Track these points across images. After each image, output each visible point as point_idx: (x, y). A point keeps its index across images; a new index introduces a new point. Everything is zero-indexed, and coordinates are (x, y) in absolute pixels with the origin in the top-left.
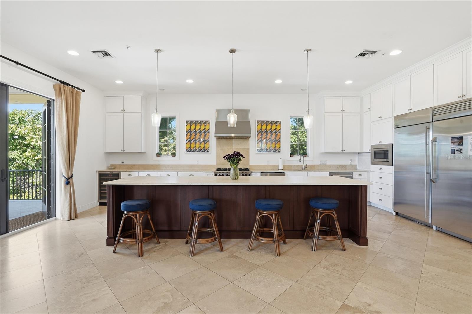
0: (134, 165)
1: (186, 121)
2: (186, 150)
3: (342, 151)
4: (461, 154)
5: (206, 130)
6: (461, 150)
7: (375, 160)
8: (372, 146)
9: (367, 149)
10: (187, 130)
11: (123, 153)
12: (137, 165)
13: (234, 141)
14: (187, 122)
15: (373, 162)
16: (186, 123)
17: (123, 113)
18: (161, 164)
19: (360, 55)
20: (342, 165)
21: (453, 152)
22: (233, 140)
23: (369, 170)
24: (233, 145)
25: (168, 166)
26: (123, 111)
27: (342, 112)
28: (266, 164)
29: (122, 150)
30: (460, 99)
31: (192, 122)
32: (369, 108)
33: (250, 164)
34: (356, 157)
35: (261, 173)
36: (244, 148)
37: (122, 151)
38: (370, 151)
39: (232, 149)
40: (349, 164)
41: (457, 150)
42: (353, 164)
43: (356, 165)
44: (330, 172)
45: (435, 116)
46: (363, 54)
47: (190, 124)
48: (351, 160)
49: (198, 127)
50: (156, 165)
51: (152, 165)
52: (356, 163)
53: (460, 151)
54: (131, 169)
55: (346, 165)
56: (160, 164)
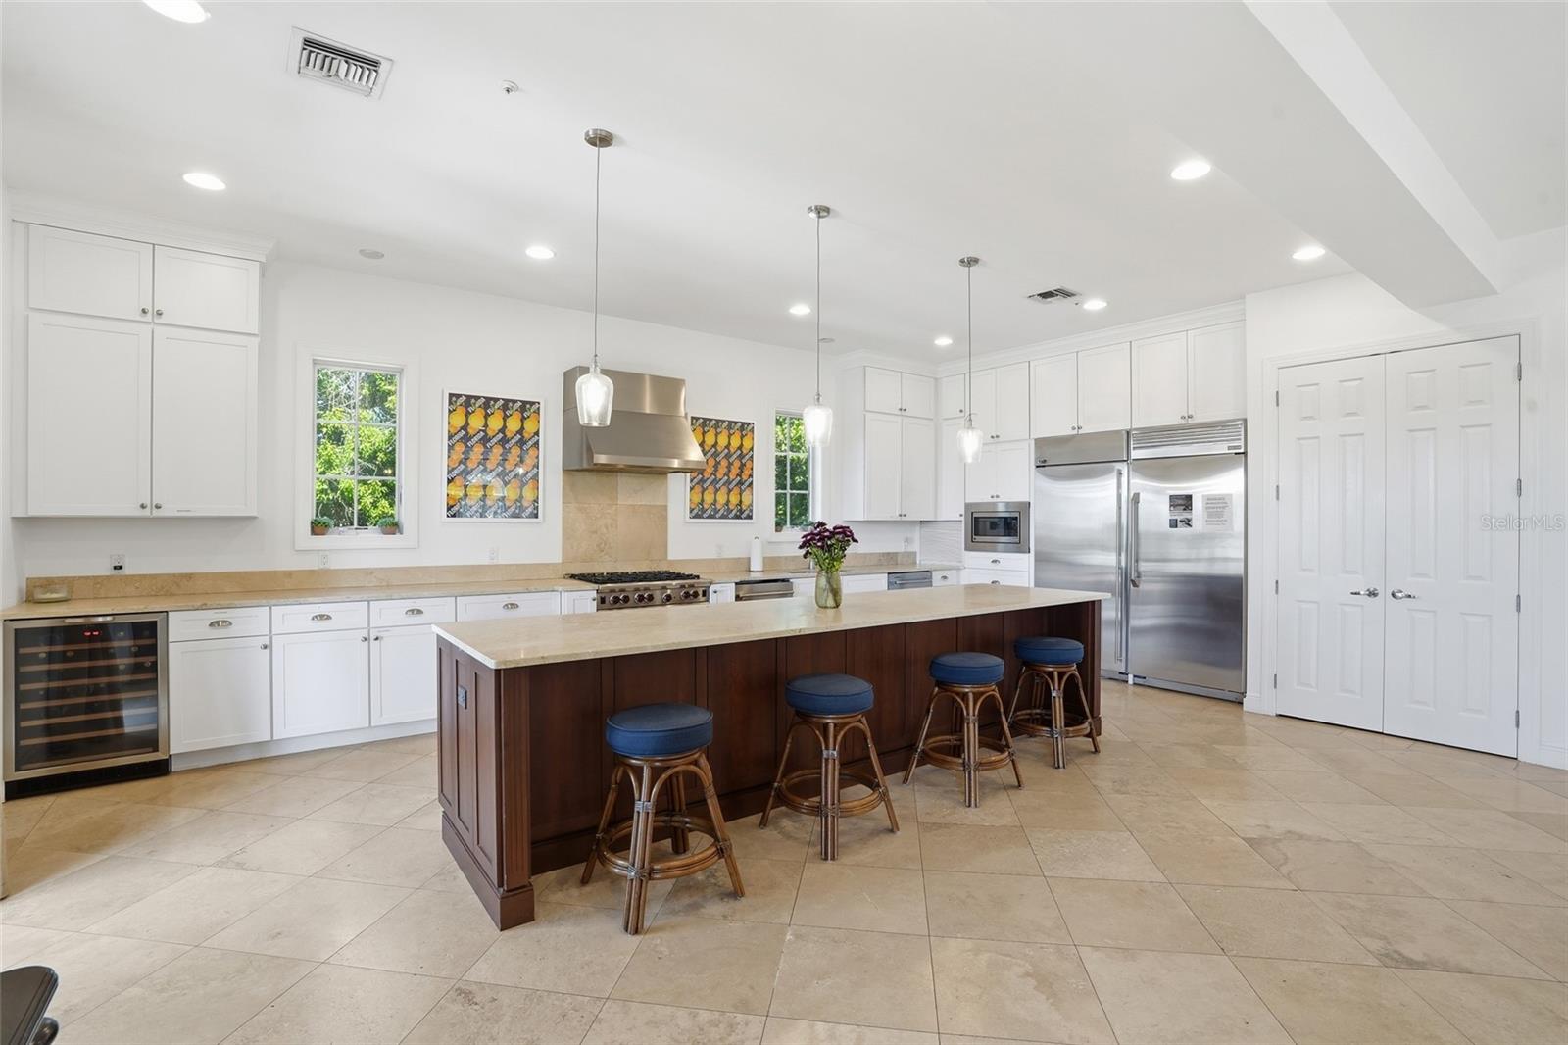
0: (189, 577)
1: (450, 394)
2: (449, 509)
3: (900, 515)
4: (1189, 529)
5: (526, 436)
6: (1189, 520)
7: (978, 538)
8: (968, 506)
9: (953, 510)
10: (453, 431)
11: (151, 522)
12: (206, 576)
13: (623, 481)
14: (454, 399)
15: (972, 545)
16: (450, 403)
17: (148, 323)
18: (332, 568)
19: (1040, 295)
20: (888, 553)
21: (1174, 524)
22: (619, 474)
23: (959, 564)
24: (617, 493)
25: (368, 572)
26: (148, 317)
27: (899, 412)
28: (713, 555)
29: (143, 506)
30: (1183, 422)
31: (473, 401)
32: (961, 411)
33: (670, 557)
34: (917, 534)
35: (736, 584)
36: (652, 503)
37: (146, 512)
38: (963, 518)
39: (614, 507)
40: (902, 550)
41: (1181, 521)
42: (910, 549)
43: (915, 553)
44: (889, 574)
45: (1136, 451)
46: (1046, 295)
47: (483, 411)
48: (907, 540)
49: (495, 423)
50: (312, 572)
51: (289, 574)
52: (915, 547)
53: (1188, 523)
54: (172, 595)
55: (896, 553)
56: (327, 566)
